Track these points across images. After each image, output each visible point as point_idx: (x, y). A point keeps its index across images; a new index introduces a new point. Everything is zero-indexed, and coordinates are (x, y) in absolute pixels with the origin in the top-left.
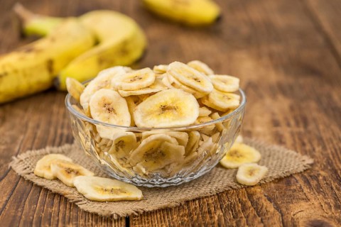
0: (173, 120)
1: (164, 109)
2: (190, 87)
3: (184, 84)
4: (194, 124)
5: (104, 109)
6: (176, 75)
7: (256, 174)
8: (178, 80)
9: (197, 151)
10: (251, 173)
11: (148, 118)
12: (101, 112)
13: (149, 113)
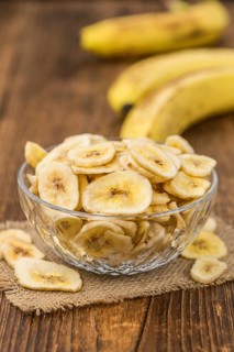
0: (121, 206)
1: (115, 192)
2: (148, 170)
3: (141, 166)
4: (144, 214)
5: (53, 184)
6: (135, 154)
7: (213, 270)
8: (136, 161)
9: (146, 242)
10: (208, 269)
11: (96, 201)
12: (49, 187)
13: (98, 196)
